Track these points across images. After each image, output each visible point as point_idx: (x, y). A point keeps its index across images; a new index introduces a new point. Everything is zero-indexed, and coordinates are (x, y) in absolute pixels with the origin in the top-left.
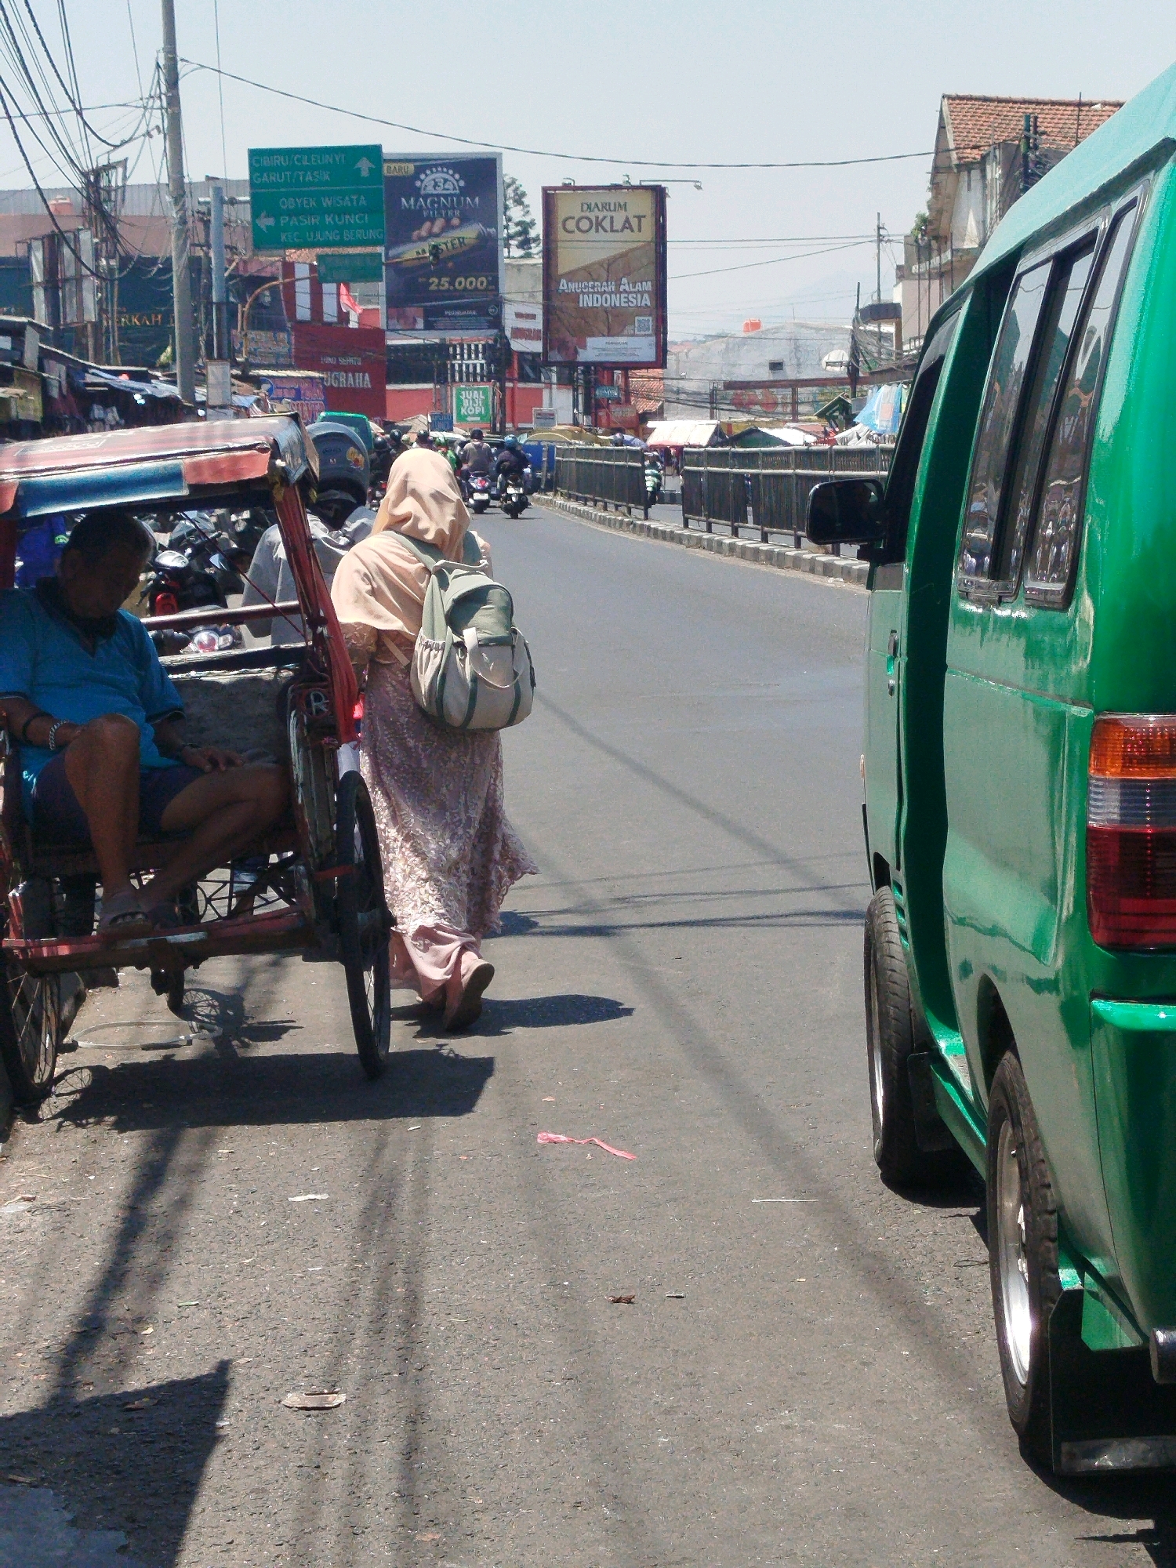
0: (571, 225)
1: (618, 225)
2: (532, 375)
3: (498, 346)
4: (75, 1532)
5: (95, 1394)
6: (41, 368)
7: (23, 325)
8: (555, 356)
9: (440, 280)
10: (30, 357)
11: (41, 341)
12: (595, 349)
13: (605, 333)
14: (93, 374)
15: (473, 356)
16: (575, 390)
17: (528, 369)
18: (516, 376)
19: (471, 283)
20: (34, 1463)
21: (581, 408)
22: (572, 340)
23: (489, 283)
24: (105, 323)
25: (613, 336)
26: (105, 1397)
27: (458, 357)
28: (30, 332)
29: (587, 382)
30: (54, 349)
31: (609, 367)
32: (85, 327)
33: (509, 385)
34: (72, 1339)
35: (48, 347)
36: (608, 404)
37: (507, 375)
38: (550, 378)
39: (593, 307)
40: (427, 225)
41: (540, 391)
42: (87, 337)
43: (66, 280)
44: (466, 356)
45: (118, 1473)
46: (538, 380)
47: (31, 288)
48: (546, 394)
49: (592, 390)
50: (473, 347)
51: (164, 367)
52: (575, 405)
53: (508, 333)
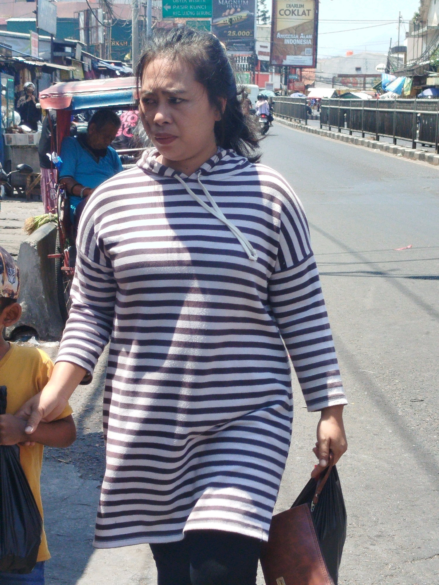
0: (282, 12)
1: (300, 13)
2: (265, 69)
3: (253, 58)
4: (82, 480)
5: (90, 432)
6: (82, 60)
7: (76, 44)
8: (274, 62)
9: (232, 32)
10: (78, 56)
11: (83, 49)
12: (290, 60)
13: (294, 54)
14: (101, 63)
15: (243, 61)
16: (282, 75)
17: (264, 67)
18: (259, 69)
19: (244, 34)
20: (68, 455)
21: (283, 82)
22: (281, 56)
23: (251, 34)
24: (106, 44)
25: (296, 55)
26: (94, 433)
27: (238, 61)
28: (78, 46)
29: (286, 73)
30: (87, 53)
31: (295, 67)
32: (99, 45)
33: (256, 73)
34: (82, 412)
35: (85, 52)
36: (294, 82)
37: (256, 69)
38: (272, 71)
39: (290, 44)
40: (228, 11)
41: (268, 75)
42: (99, 49)
43: (92, 27)
44: (240, 61)
45: (98, 460)
46: (267, 71)
47: (79, 30)
48: (270, 76)
49: (288, 76)
50: (243, 58)
51: (127, 61)
52: (281, 82)
53: (257, 53)
